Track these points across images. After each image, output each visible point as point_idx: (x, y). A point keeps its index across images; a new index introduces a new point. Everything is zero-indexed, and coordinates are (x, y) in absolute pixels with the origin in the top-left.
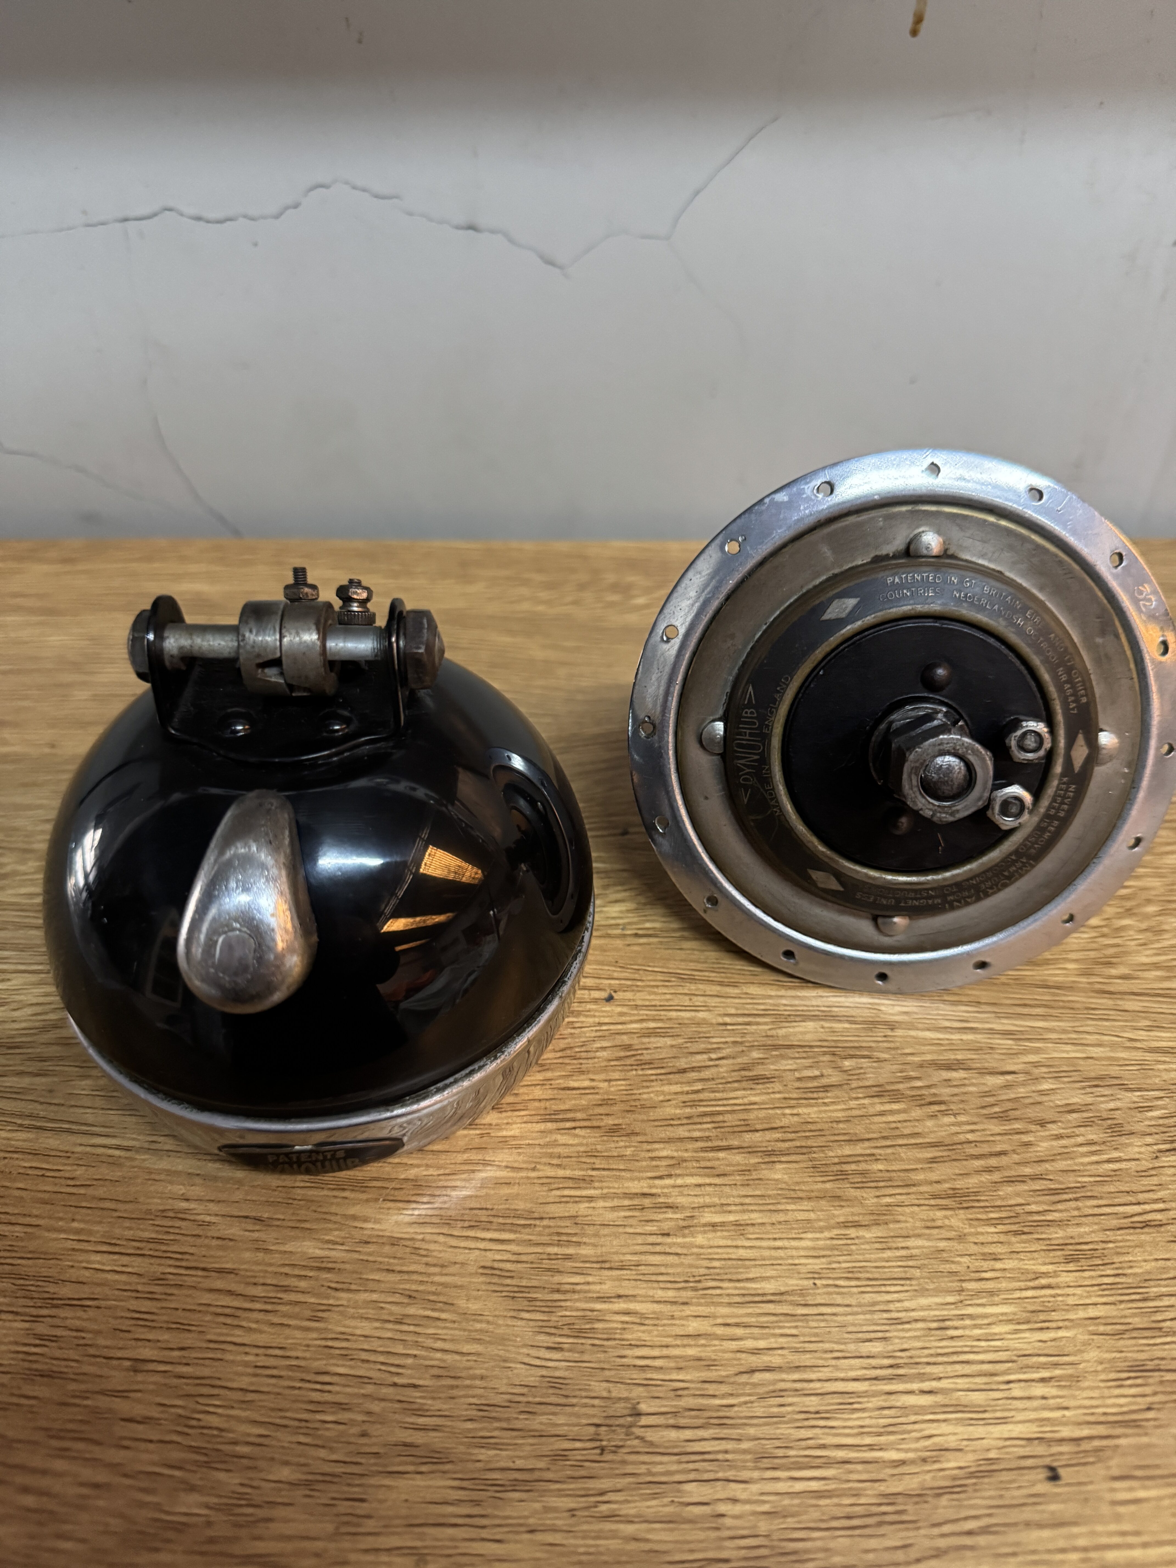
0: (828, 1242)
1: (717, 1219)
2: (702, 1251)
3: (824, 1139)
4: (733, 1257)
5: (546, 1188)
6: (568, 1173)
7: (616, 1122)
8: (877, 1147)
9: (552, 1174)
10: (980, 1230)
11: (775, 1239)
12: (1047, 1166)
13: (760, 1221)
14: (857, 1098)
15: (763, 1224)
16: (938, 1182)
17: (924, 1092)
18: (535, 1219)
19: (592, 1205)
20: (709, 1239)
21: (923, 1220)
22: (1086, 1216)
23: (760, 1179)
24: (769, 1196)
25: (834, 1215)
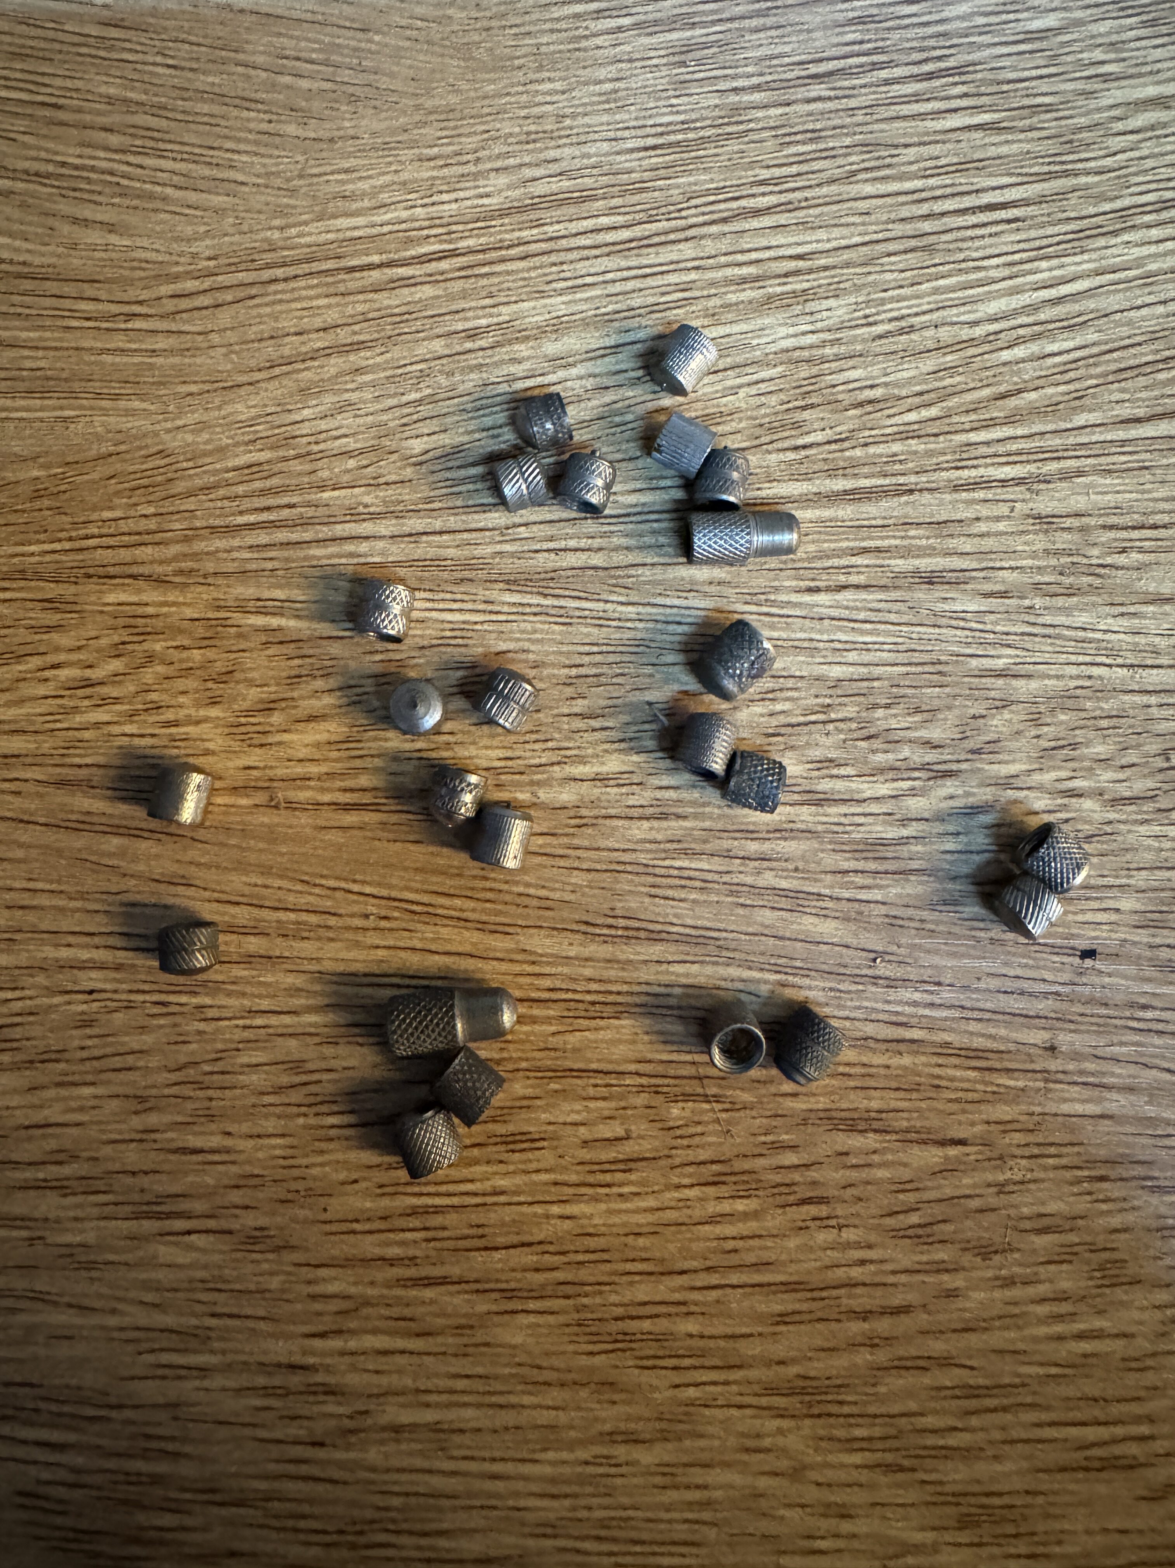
0: (579, 1469)
1: (406, 1417)
2: (373, 1476)
3: (607, 1267)
4: (421, 1490)
5: (130, 1348)
6: (169, 1320)
7: (260, 1223)
8: (693, 1288)
9: (143, 1322)
10: (831, 1458)
11: (494, 1460)
12: (973, 1340)
13: (474, 1424)
14: (678, 1187)
15: (479, 1430)
16: (781, 1363)
17: (796, 1177)
18: (111, 1407)
19: (206, 1383)
20: (386, 1456)
21: (743, 1435)
22: (1013, 1442)
23: (487, 1345)
24: (496, 1377)
25: (596, 1419)
